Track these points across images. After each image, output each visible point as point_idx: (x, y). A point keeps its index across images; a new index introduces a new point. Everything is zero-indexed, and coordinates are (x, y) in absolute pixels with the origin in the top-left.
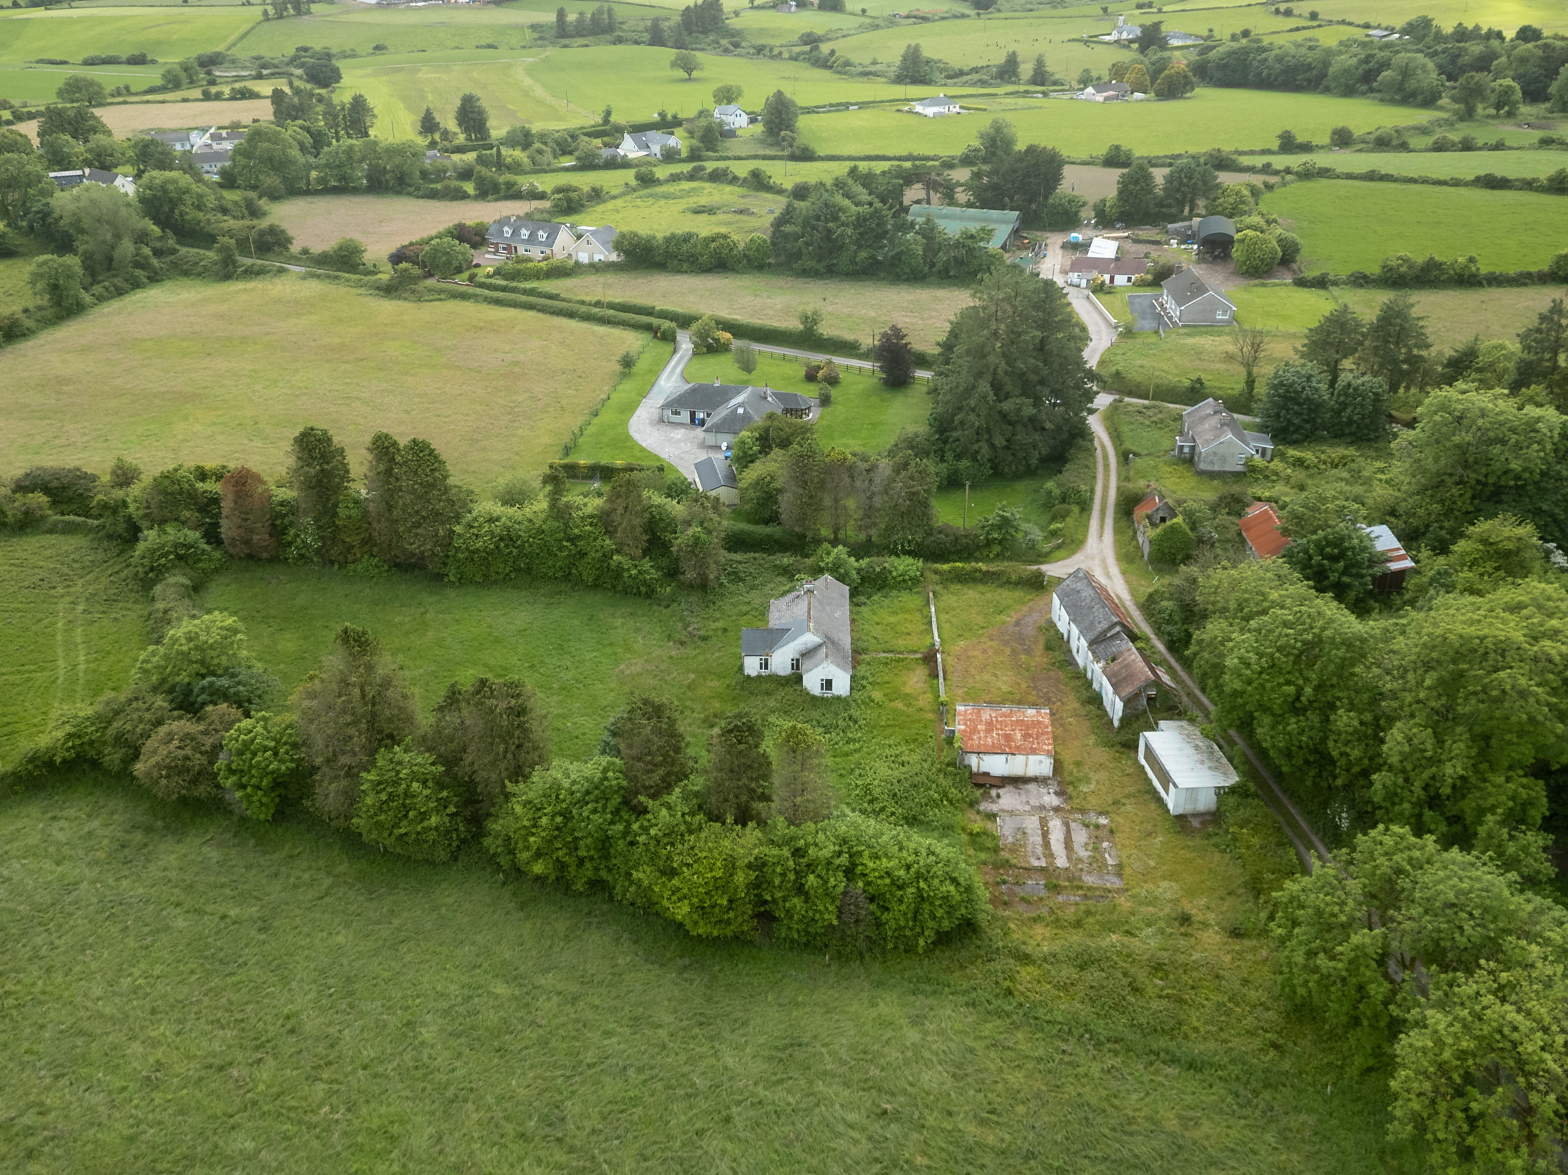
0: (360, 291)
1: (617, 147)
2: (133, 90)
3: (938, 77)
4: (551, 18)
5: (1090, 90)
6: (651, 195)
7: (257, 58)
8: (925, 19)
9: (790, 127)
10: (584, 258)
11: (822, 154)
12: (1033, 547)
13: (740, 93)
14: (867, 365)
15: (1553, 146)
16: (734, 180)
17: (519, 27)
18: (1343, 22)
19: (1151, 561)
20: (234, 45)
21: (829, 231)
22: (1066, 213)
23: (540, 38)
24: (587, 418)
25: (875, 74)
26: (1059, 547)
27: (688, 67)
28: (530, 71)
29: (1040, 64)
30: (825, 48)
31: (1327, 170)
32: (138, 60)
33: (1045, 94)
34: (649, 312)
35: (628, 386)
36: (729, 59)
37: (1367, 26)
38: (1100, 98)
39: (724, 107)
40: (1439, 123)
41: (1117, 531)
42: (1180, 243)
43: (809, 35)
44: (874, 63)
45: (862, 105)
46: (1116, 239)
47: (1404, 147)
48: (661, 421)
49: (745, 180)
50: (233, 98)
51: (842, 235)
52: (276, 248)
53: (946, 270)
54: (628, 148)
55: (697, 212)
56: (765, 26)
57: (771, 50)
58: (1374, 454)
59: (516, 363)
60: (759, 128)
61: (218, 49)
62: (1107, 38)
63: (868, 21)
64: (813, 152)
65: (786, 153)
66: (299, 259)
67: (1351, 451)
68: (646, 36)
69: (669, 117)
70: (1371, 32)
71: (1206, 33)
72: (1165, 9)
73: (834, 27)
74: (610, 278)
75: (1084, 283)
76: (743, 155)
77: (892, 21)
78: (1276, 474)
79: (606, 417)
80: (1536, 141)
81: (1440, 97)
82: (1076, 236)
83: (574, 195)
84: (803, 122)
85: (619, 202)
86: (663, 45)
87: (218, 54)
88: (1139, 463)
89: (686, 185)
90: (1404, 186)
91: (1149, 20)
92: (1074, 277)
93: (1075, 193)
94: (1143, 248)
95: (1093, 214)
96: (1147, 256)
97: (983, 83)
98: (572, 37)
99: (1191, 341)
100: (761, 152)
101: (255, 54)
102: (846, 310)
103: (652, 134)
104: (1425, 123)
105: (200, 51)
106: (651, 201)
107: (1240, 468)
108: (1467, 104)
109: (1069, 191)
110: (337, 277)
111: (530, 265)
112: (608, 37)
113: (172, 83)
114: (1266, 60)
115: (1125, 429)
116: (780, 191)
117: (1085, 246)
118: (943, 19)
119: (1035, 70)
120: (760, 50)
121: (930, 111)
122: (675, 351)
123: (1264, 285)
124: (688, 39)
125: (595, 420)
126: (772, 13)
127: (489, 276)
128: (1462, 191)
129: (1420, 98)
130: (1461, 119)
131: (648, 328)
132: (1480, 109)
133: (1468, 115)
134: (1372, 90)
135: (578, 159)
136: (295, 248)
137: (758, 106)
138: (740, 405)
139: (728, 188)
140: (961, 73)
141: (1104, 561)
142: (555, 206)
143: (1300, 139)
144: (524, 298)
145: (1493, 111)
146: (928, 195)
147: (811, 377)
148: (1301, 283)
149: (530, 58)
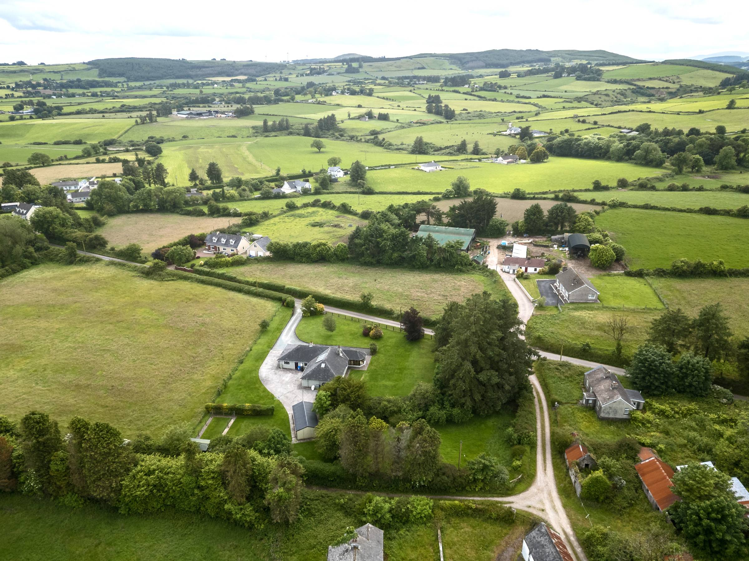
0: (134, 274)
1: (281, 187)
2: (69, 157)
3: (431, 150)
4: (260, 123)
5: (500, 158)
6: (292, 215)
7: (131, 141)
8: (424, 124)
9: (362, 178)
10: (253, 254)
11: (377, 191)
12: (503, 484)
13: (340, 161)
14: (397, 325)
15: (728, 189)
16: (333, 207)
17: (247, 128)
18: (609, 126)
19: (582, 498)
20: (122, 135)
21: (378, 243)
22: (499, 229)
23: (256, 132)
24: (235, 365)
25: (402, 149)
26: (520, 481)
27: (319, 146)
28: (249, 148)
29: (476, 145)
30: (380, 137)
31: (624, 203)
32: (78, 142)
33: (480, 160)
34: (281, 289)
35: (263, 340)
36: (338, 142)
37: (620, 128)
38: (505, 162)
39: (332, 167)
40: (667, 176)
41: (556, 467)
42: (559, 247)
43: (374, 131)
44: (402, 144)
45: (396, 166)
46: (525, 244)
47: (653, 188)
48: (279, 367)
49: (339, 208)
50: (110, 162)
51: (384, 245)
52: (98, 247)
53: (439, 264)
54: (286, 189)
55: (314, 225)
56: (355, 127)
57: (357, 138)
58: (706, 406)
59: (204, 324)
60: (348, 178)
61: (114, 138)
62: (505, 133)
63: (399, 125)
64: (373, 190)
65: (360, 190)
66: (109, 253)
67: (693, 406)
68: (302, 132)
69: (307, 172)
70: (623, 130)
71: (549, 131)
72: (529, 119)
73: (385, 127)
74: (264, 266)
75: (511, 272)
76: (340, 191)
77: (410, 125)
78: (649, 422)
79: (248, 364)
80: (719, 186)
81: (664, 163)
82: (505, 242)
83: (253, 217)
84: (369, 175)
85: (277, 219)
86: (310, 136)
87: (114, 140)
88: (563, 409)
89: (311, 210)
90: (664, 213)
91: (524, 125)
92: (506, 268)
93: (503, 219)
94: (541, 250)
95: (512, 229)
96: (543, 255)
97: (450, 154)
98: (270, 132)
99: (577, 314)
100: (349, 190)
101: (130, 139)
102: (386, 287)
103: (297, 181)
104: (660, 176)
105: (106, 139)
106: (292, 218)
107: (625, 417)
108: (679, 167)
109: (499, 218)
110: (124, 265)
111: (223, 259)
112: (286, 132)
113: (87, 154)
114: (580, 144)
115: (550, 381)
116: (355, 214)
117: (509, 248)
118: (432, 123)
119: (474, 148)
120: (352, 138)
121: (427, 169)
122: (293, 315)
123: (609, 275)
124: (321, 133)
125: (241, 367)
126: (358, 121)
127: (201, 266)
128: (694, 216)
129: (654, 163)
130: (677, 174)
131: (279, 300)
132: (685, 170)
133: (679, 172)
134: (630, 159)
135: (261, 194)
136: (109, 247)
137: (349, 167)
138: (323, 362)
139: (331, 212)
140: (441, 149)
141: (550, 494)
142: (244, 222)
143: (603, 184)
144: (216, 280)
145: (690, 170)
146: (428, 218)
147: (366, 333)
148: (629, 274)
149: (249, 142)
